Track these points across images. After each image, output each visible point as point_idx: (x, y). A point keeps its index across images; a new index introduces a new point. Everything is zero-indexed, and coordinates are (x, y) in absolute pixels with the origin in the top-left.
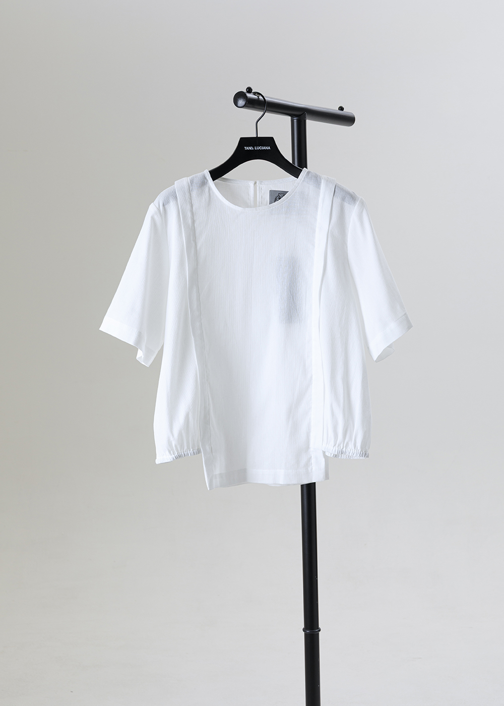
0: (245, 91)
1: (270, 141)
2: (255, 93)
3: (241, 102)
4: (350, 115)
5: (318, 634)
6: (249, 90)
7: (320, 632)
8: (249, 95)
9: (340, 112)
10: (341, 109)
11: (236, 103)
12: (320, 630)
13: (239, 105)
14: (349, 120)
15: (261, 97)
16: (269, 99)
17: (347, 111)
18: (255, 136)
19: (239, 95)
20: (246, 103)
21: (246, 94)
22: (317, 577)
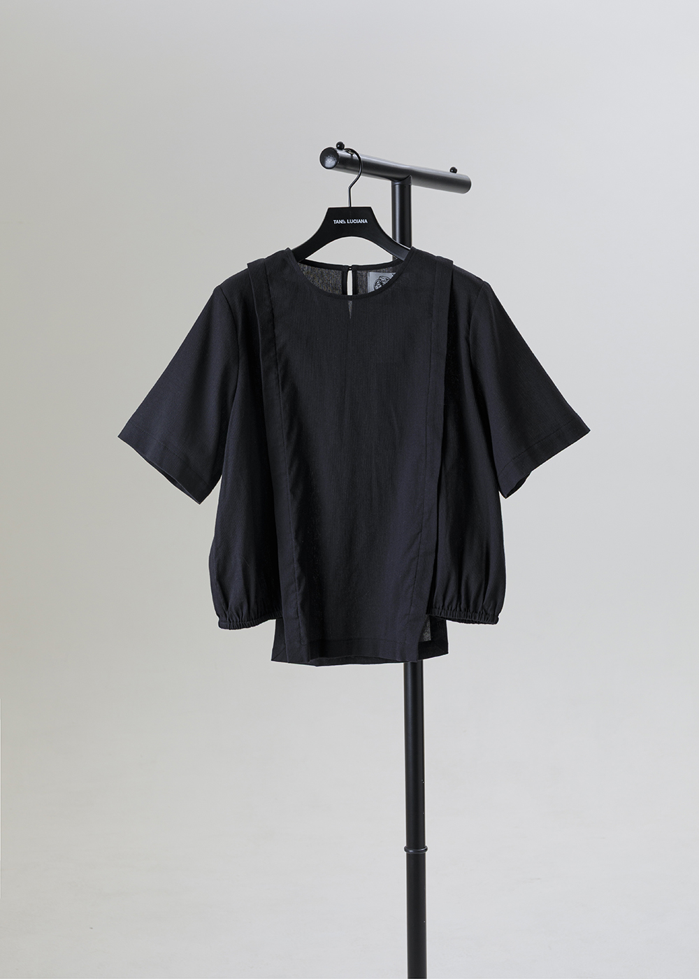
0: (335, 147)
1: (367, 212)
2: (348, 150)
3: (330, 162)
4: (464, 178)
5: (424, 855)
6: (341, 146)
7: (426, 853)
8: (341, 153)
9: (453, 175)
10: (454, 170)
11: (323, 162)
12: (426, 850)
13: (326, 166)
14: (464, 185)
15: (355, 156)
16: (366, 158)
17: (462, 173)
18: (348, 206)
19: (328, 153)
20: (336, 163)
21: (336, 151)
22: (424, 781)
